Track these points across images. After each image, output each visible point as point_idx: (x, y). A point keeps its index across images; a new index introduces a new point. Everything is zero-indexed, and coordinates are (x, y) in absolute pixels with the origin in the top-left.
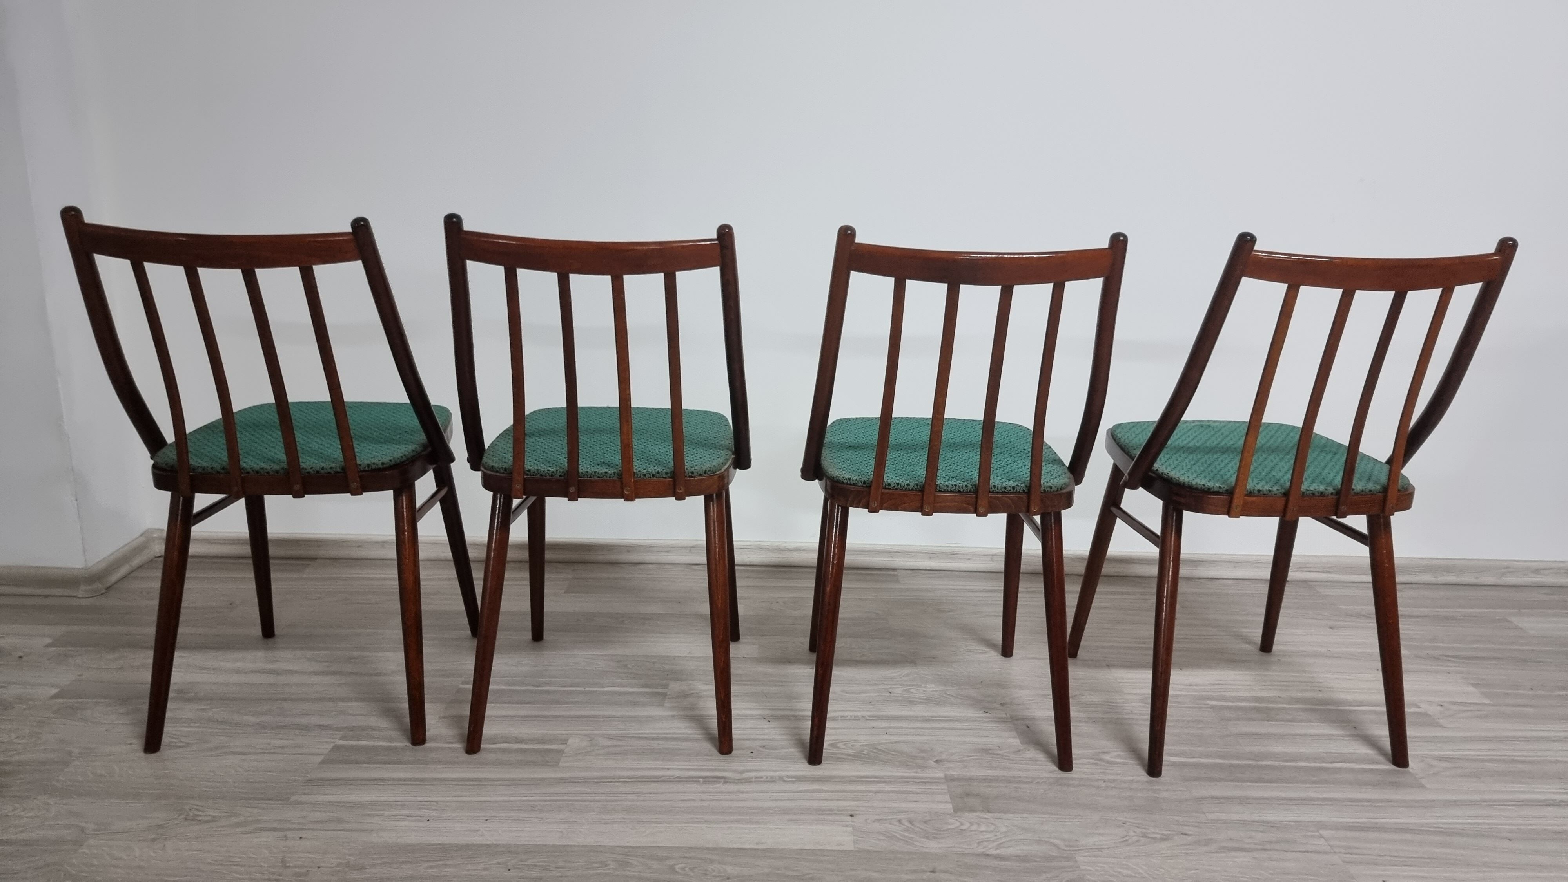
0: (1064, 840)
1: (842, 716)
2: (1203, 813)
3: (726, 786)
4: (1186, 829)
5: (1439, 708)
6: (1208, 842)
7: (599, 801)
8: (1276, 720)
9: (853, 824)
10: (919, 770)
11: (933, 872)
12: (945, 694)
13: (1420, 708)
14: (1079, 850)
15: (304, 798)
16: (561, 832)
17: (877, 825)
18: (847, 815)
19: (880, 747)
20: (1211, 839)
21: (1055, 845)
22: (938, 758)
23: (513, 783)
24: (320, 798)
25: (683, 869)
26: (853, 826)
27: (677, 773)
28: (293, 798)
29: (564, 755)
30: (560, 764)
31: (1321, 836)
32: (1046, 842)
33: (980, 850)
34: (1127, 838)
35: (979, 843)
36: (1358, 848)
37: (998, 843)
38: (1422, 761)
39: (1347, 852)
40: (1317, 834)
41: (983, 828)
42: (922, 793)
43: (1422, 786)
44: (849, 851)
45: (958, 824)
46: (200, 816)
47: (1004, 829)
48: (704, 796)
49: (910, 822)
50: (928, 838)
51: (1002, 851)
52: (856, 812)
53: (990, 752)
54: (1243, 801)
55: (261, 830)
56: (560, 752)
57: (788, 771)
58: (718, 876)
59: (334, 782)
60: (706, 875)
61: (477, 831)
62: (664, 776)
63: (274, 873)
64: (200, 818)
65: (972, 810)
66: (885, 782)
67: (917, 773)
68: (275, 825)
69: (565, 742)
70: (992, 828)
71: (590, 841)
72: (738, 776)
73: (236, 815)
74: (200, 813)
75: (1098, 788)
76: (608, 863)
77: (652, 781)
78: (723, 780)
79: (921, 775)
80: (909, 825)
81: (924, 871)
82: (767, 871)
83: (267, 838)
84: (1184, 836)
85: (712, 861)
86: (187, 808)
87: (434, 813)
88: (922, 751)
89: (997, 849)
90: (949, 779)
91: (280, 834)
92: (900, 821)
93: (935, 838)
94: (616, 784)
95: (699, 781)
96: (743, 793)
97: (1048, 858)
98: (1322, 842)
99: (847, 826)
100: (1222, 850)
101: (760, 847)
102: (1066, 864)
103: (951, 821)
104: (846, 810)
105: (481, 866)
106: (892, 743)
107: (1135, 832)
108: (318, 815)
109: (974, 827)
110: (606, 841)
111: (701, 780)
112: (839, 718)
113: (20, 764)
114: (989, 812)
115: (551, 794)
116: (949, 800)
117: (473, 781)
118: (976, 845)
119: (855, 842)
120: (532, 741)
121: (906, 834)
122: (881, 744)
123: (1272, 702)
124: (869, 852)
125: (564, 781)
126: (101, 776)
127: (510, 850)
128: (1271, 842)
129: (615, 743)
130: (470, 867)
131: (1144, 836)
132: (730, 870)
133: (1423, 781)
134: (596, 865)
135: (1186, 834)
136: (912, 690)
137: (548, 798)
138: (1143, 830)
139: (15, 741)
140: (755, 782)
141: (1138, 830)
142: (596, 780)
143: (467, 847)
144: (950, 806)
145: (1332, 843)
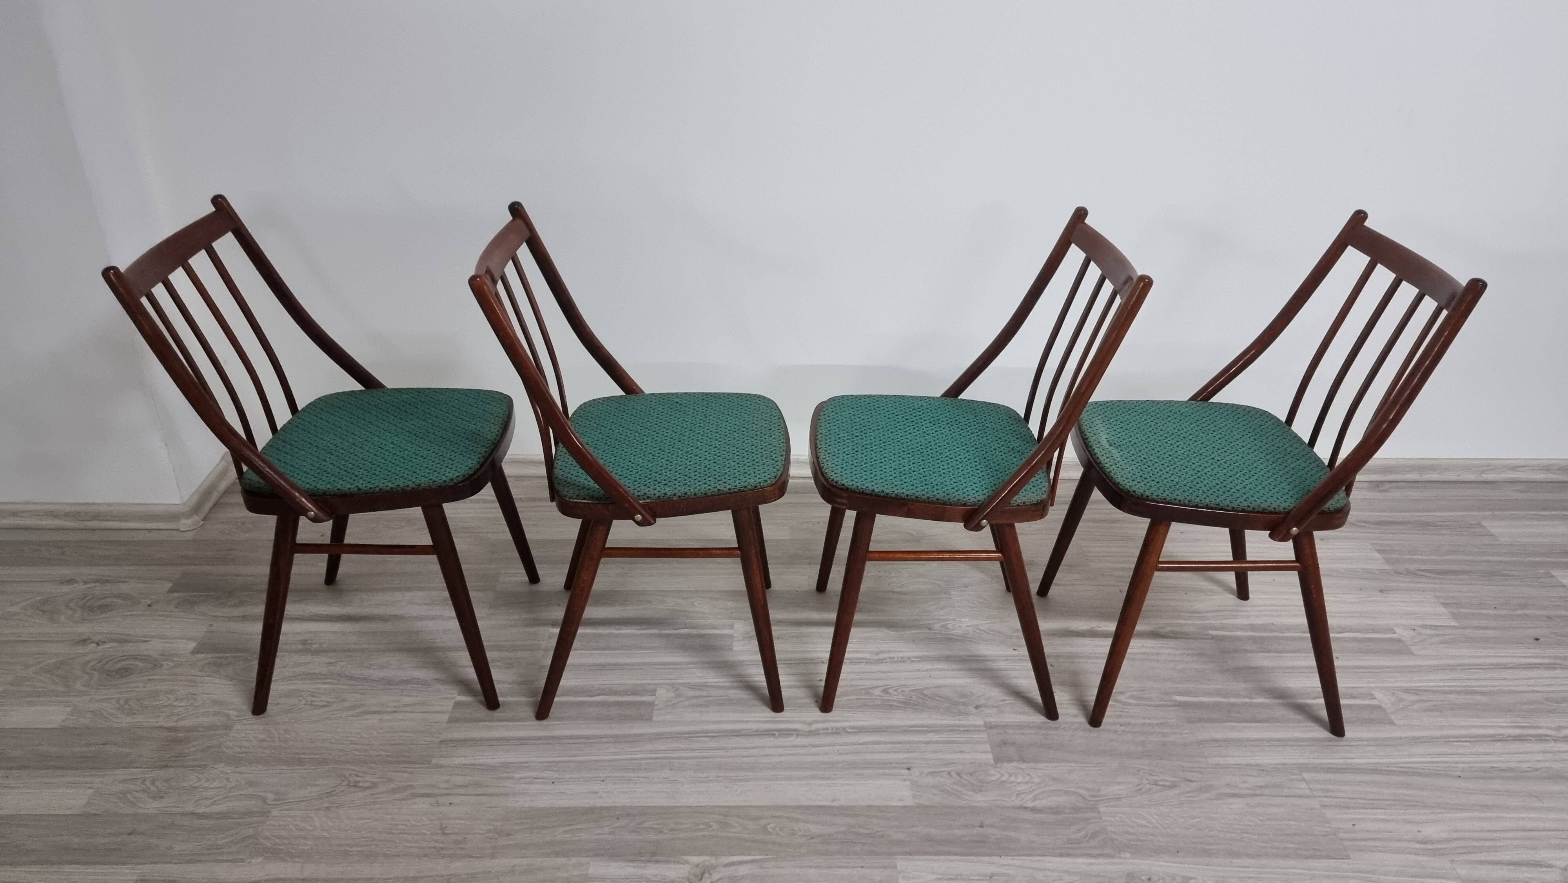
0: (1087, 790)
1: (890, 658)
2: (1206, 757)
3: (798, 740)
4: (1190, 775)
5: (1412, 633)
6: (1208, 788)
7: (694, 758)
8: (1269, 652)
9: (911, 777)
10: (961, 717)
11: (981, 826)
12: (978, 629)
13: (1395, 633)
14: (1101, 800)
15: (443, 761)
16: (667, 792)
17: (931, 780)
18: (904, 768)
19: (926, 692)
20: (1211, 785)
21: (1081, 796)
22: (978, 703)
23: (617, 740)
24: (457, 761)
25: (774, 829)
26: (911, 781)
27: (755, 726)
28: (434, 761)
29: (655, 708)
30: (654, 718)
31: (1304, 780)
32: (1074, 793)
33: (1018, 803)
34: (1141, 787)
35: (1018, 795)
36: (1333, 791)
37: (1034, 794)
38: (1393, 694)
39: (1324, 795)
40: (1300, 777)
41: (1020, 780)
42: (967, 742)
43: (1391, 723)
44: (910, 807)
45: (999, 775)
46: (359, 782)
47: (1037, 780)
48: (781, 751)
49: (959, 774)
50: (974, 791)
51: (1038, 804)
52: (914, 765)
54: (1239, 743)
55: (415, 796)
56: (651, 704)
57: (850, 721)
58: (804, 836)
59: (463, 742)
60: (794, 834)
61: (596, 793)
62: (743, 730)
63: (436, 841)
64: (361, 784)
65: (1010, 760)
66: (932, 731)
68: (426, 791)
69: (653, 692)
70: (1027, 778)
71: (691, 801)
72: (806, 728)
73: (391, 780)
74: (359, 779)
75: (1116, 732)
76: (711, 824)
77: (734, 736)
78: (795, 733)
79: (963, 722)
80: (958, 778)
81: (974, 826)
82: (843, 829)
83: (422, 805)
84: (1188, 782)
85: (797, 820)
86: (347, 773)
87: (556, 775)
88: (964, 696)
89: (1033, 801)
90: (989, 727)
91: (431, 800)
92: (949, 773)
93: (980, 791)
94: (705, 739)
95: (774, 735)
96: (814, 746)
97: (1076, 809)
99: (905, 780)
100: (1219, 797)
101: (836, 804)
102: (1091, 815)
103: (993, 772)
104: (903, 763)
105: (606, 830)
106: (936, 687)
107: (1147, 779)
108: (459, 780)
109: (1013, 779)
110: (705, 801)
111: (777, 733)
112: (888, 660)
113: (189, 730)
114: (1024, 762)
115: (652, 752)
116: (990, 749)
117: (582, 738)
118: (1015, 797)
119: (914, 797)
120: (626, 693)
121: (956, 787)
122: (928, 688)
123: (1265, 630)
124: (925, 807)
125: (659, 737)
126: (264, 740)
127: (628, 813)
128: (1261, 787)
129: (698, 693)
130: (598, 831)
131: (1156, 783)
132: (814, 829)
133: (1393, 717)
134: (702, 827)
135: (1190, 781)
136: (949, 626)
137: (650, 756)
138: (1154, 778)
139: (175, 704)
140: (823, 734)
141: (1150, 778)
142: (688, 735)
143: (591, 810)
144: (990, 756)
145: (1311, 786)
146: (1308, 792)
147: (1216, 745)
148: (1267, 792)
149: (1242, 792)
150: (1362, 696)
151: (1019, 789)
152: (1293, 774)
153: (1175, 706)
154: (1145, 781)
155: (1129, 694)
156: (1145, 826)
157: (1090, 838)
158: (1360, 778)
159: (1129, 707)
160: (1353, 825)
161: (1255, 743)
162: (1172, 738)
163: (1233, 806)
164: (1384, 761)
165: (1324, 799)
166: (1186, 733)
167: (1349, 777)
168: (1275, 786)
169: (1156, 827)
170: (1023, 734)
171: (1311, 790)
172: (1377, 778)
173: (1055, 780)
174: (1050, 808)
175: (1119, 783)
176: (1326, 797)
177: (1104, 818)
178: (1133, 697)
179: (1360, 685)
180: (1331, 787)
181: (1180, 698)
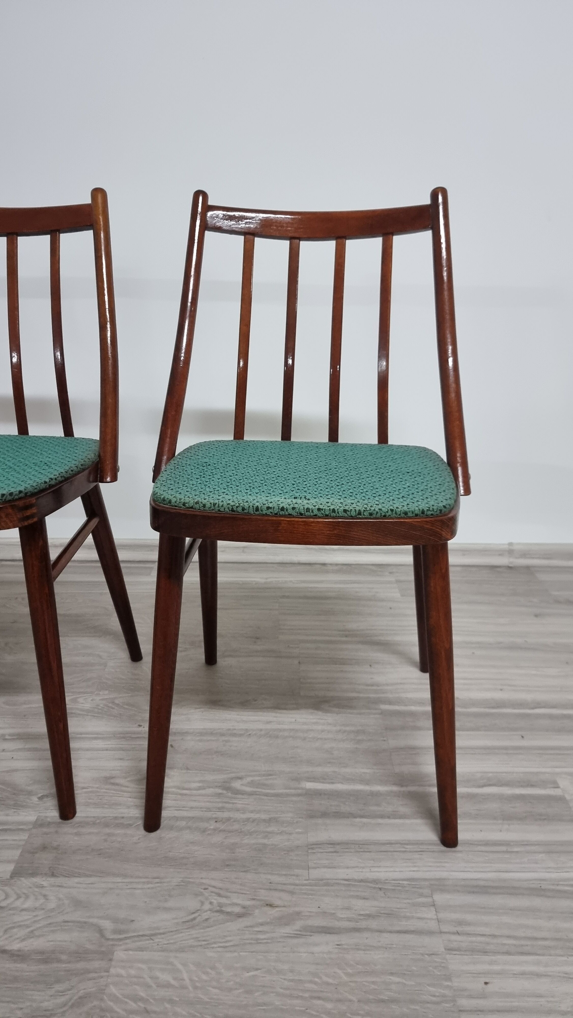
14: (126, 938)
36: (469, 924)
39: (455, 929)
53: (112, 781)
67: (7, 815)
75: (204, 831)
79: (10, 818)
98: (430, 914)
138: (223, 900)
141: (216, 900)
145: (441, 915)
146: (433, 925)
147: (332, 850)
148: (373, 924)
149: (337, 924)
150: (543, 784)
151: (17, 918)
152: (421, 895)
153: (299, 795)
154: (207, 906)
155: (249, 779)
156: (168, 985)
157: (72, 1006)
158: (513, 902)
159: (240, 796)
160: (486, 983)
161: (383, 848)
162: (275, 840)
163: (316, 949)
164: (554, 875)
165: (453, 937)
166: (298, 833)
167: (498, 901)
168: (390, 915)
169: (184, 987)
170: (77, 834)
171: (439, 921)
172: (537, 902)
173: (77, 904)
174: (42, 953)
175: (167, 910)
176: (458, 933)
177: (113, 971)
178: (252, 784)
179: (543, 770)
180: (469, 917)
181: (310, 785)
